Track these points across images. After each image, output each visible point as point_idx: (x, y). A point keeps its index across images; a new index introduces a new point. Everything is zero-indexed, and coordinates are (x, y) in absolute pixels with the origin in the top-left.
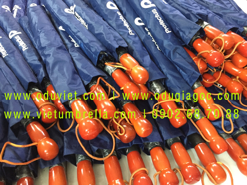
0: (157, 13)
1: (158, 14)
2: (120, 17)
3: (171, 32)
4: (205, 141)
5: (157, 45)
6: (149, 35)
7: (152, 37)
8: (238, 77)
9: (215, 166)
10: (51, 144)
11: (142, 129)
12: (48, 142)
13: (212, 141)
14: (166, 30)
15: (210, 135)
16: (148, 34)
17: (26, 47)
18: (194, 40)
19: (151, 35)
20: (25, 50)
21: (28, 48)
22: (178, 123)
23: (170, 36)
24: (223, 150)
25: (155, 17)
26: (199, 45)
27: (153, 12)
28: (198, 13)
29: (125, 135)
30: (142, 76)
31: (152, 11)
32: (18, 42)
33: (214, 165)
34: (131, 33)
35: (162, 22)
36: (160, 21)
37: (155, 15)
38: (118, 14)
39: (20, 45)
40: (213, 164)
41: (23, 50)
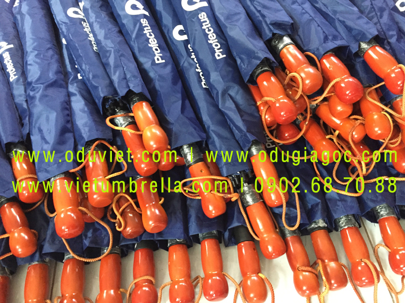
0: (206, 19)
1: (208, 22)
2: (145, 29)
3: (225, 56)
4: (253, 239)
5: (203, 77)
6: (193, 59)
7: (197, 62)
8: (337, 132)
9: (254, 280)
10: (26, 237)
11: (151, 223)
12: (23, 234)
13: (263, 239)
14: (218, 52)
15: (262, 231)
16: (192, 57)
17: (15, 75)
18: (259, 75)
19: (195, 60)
20: (13, 79)
21: (17, 77)
22: (211, 211)
23: (221, 65)
24: (277, 254)
25: (203, 28)
26: (265, 83)
27: (200, 18)
28: (274, 22)
29: (128, 229)
30: (155, 144)
31: (199, 16)
32: (6, 64)
33: (254, 278)
34: (158, 59)
35: (213, 39)
36: (209, 36)
37: (203, 24)
38: (141, 24)
39: (7, 70)
40: (254, 276)
41: (11, 80)
